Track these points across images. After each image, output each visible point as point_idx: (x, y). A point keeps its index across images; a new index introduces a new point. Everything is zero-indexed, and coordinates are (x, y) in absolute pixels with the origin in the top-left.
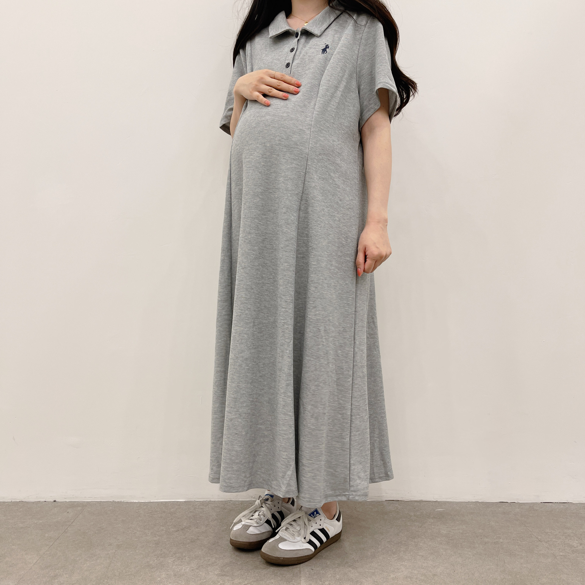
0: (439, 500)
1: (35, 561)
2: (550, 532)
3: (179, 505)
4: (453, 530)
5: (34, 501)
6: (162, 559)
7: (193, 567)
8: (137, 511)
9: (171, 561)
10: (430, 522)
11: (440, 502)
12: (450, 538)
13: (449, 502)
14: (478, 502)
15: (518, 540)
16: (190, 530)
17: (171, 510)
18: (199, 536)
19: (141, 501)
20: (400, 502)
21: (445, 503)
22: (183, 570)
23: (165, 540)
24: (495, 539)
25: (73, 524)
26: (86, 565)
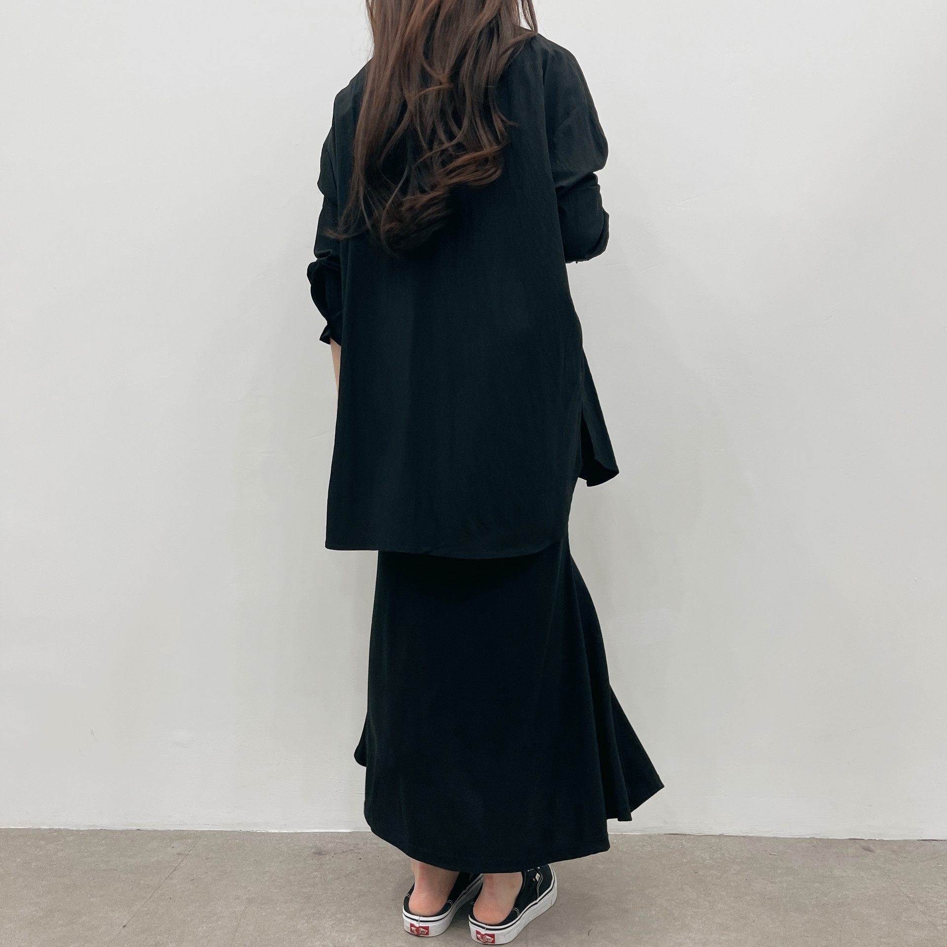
0: (750, 835)
1: (125, 922)
2: (930, 887)
3: (341, 838)
4: (772, 883)
5: (122, 829)
6: (316, 922)
7: (362, 936)
8: (277, 846)
9: (330, 925)
10: (735, 870)
11: (752, 837)
12: (768, 896)
13: (766, 837)
14: (814, 838)
15: (876, 901)
16: (357, 877)
17: (329, 846)
18: (371, 887)
19: (282, 832)
20: (688, 837)
21: (760, 839)
22: (347, 939)
23: (320, 893)
24: (839, 899)
25: (182, 865)
26: (200, 929)
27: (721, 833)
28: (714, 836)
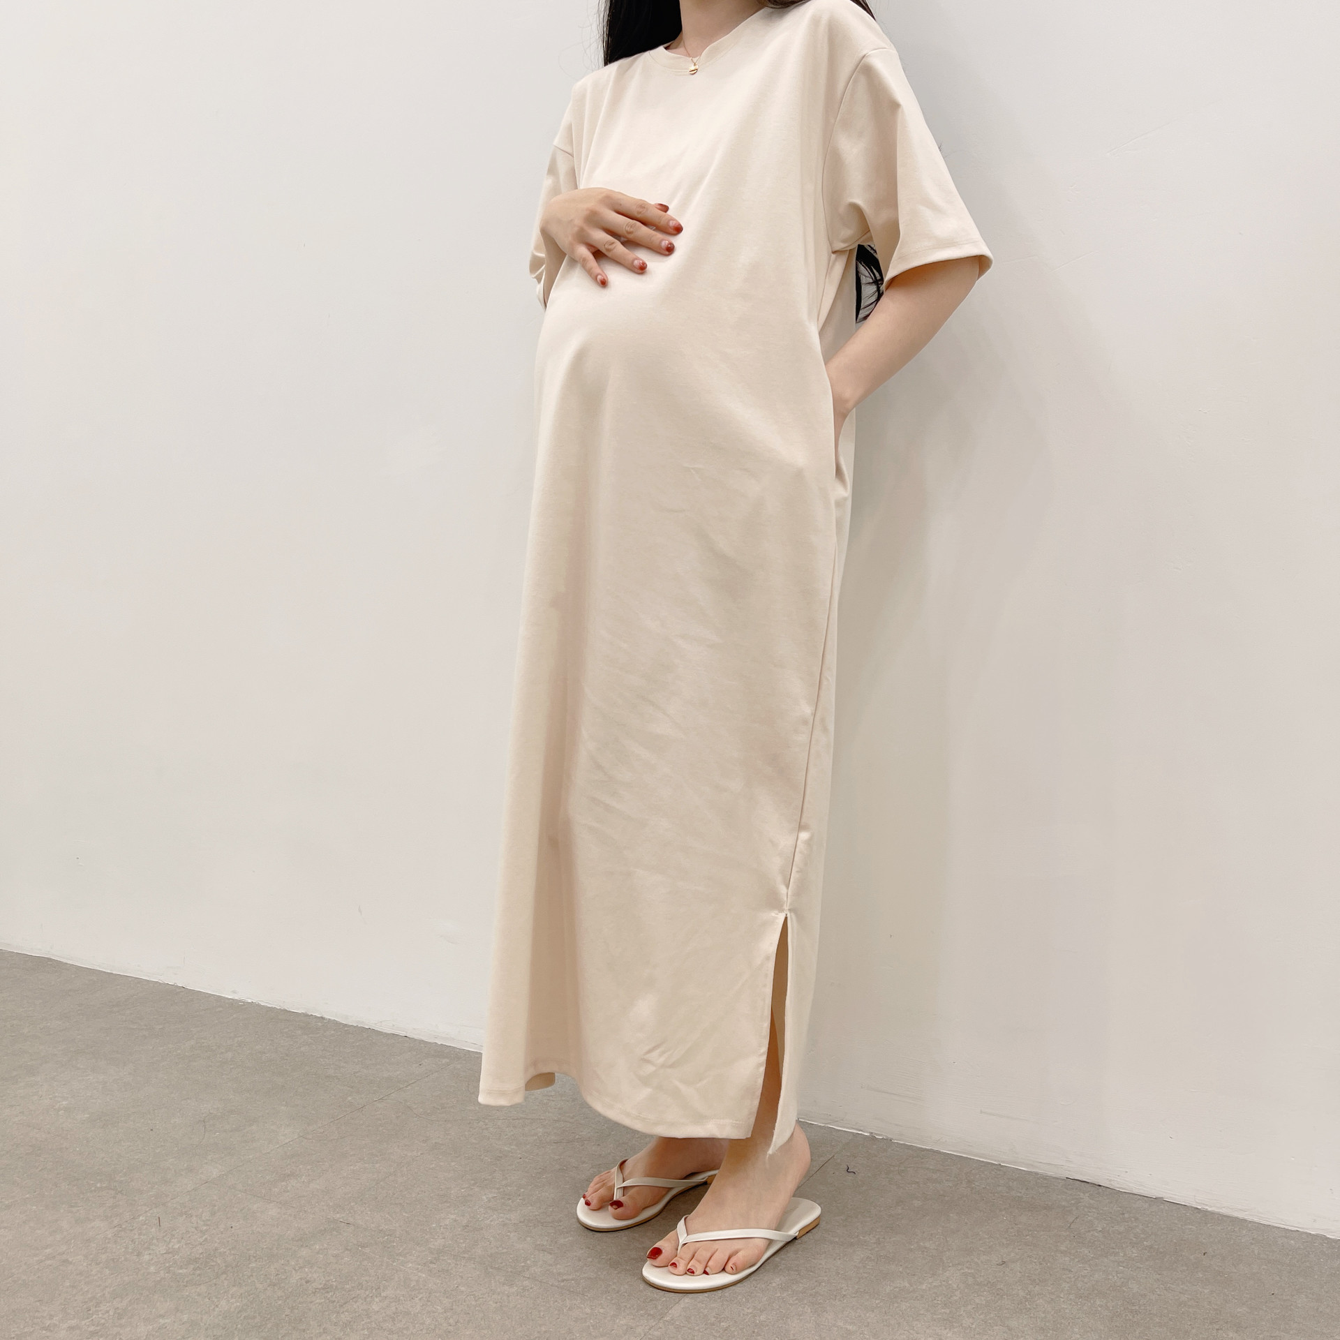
28: (1145, 1198)
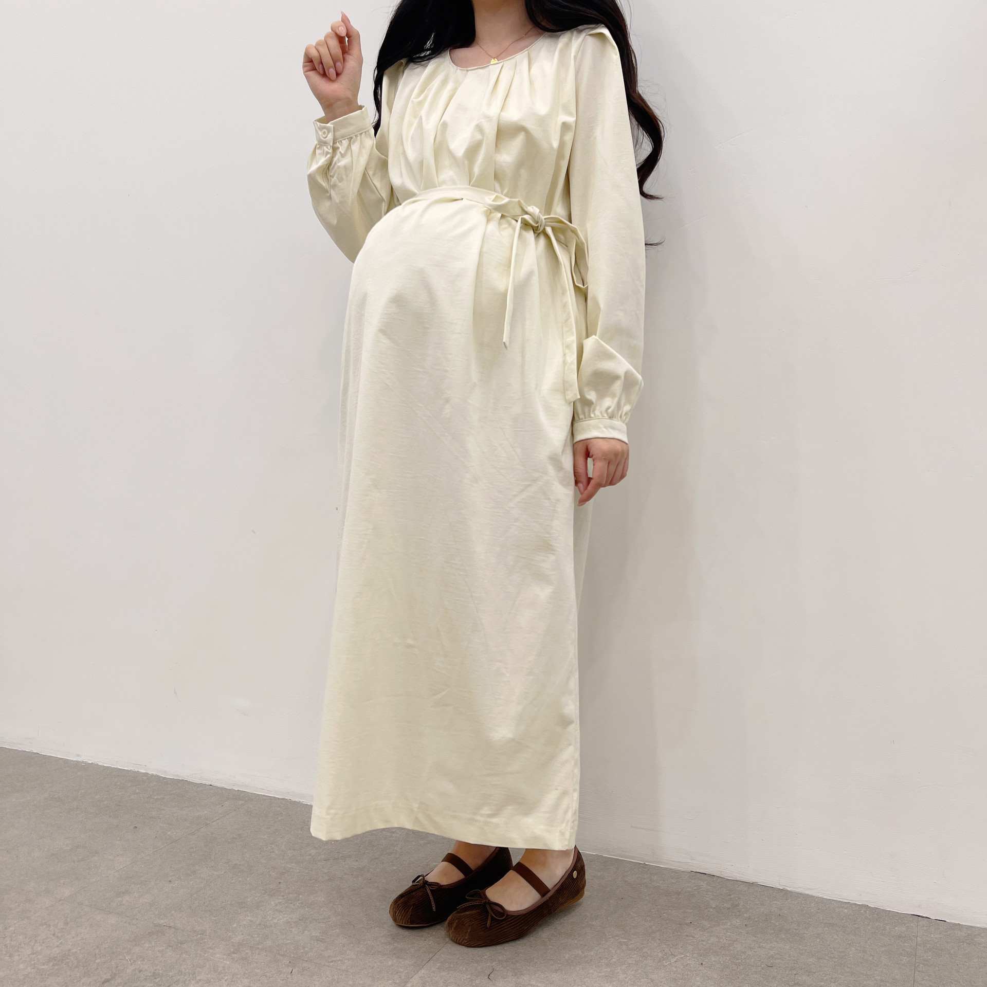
27: (756, 881)
28: (745, 884)
